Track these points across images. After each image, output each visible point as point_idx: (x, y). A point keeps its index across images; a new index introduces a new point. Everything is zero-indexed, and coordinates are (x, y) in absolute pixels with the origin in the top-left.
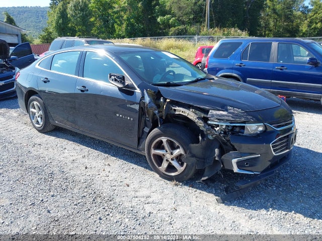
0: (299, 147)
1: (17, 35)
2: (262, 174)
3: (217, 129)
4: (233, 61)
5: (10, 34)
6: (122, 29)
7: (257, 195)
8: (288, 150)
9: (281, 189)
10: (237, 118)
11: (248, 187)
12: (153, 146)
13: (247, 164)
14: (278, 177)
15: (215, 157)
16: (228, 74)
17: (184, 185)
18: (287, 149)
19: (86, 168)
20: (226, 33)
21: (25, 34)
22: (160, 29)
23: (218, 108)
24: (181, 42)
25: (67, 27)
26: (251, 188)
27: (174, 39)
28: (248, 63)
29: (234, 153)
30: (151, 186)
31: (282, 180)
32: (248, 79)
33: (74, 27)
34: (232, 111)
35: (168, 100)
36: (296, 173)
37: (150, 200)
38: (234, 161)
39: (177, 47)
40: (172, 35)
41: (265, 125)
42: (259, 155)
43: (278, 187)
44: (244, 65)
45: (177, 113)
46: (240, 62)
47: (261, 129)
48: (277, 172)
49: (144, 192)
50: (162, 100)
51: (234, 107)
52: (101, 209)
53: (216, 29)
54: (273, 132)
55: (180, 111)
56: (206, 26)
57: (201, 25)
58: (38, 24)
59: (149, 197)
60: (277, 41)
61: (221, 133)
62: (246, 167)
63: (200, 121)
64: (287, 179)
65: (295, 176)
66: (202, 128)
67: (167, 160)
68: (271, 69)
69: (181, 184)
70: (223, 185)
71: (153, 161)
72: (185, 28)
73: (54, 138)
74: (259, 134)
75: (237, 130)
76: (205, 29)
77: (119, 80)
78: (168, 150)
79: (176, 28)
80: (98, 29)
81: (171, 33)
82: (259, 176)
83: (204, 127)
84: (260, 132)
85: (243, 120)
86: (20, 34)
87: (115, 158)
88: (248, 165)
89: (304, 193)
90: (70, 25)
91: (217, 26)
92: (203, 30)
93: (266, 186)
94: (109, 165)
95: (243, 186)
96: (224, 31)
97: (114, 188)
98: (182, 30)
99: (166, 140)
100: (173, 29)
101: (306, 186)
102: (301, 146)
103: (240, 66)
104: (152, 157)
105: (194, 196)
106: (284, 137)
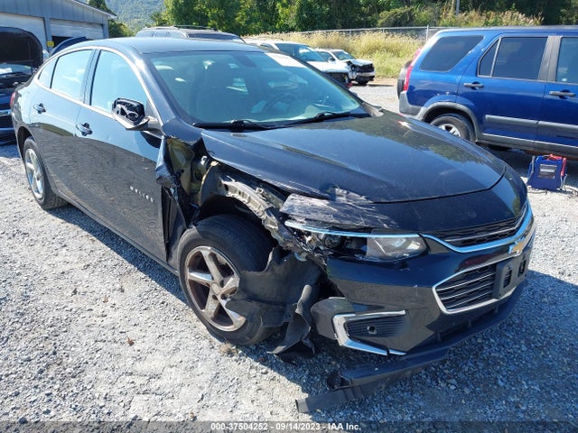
0: (560, 281)
1: (102, 25)
2: (410, 356)
3: (308, 239)
4: (458, 78)
5: (90, 24)
6: (289, 14)
7: (403, 401)
8: (494, 300)
9: (467, 391)
10: (348, 219)
11: (375, 383)
12: (187, 263)
13: (372, 329)
14: (476, 355)
15: (296, 307)
16: (448, 104)
17: (248, 355)
18: (490, 297)
19: (75, 292)
20: (491, 20)
21: (121, 25)
22: (363, 14)
23: (314, 190)
24: (397, 40)
25: (192, 10)
26: (384, 386)
27: (384, 34)
28: (491, 82)
29: (338, 302)
30: (177, 349)
31: (481, 365)
32: (487, 116)
33: (204, 10)
34: (343, 199)
35: (214, 164)
36: (524, 348)
37: (154, 384)
38: (339, 321)
39: (388, 49)
40: (382, 25)
41: (424, 238)
42: (403, 312)
43: (462, 384)
44: (482, 87)
45: (230, 194)
46: (475, 79)
47: (414, 246)
48: (479, 341)
49: (154, 363)
50: (203, 162)
51: (349, 190)
52: (42, 395)
53: (473, 13)
54: (447, 257)
55: (235, 192)
56: (452, 8)
57: (442, 5)
58: (153, 7)
59: (157, 376)
60: (558, 33)
61: (317, 250)
62: (367, 335)
63: (273, 219)
64: (496, 364)
65: (520, 358)
66: (275, 236)
67: (215, 297)
68: (540, 95)
69: (240, 352)
70: (334, 363)
71: (191, 294)
72: (410, 12)
73: (59, 221)
74: (409, 259)
75: (353, 246)
76: (450, 14)
77: (128, 112)
78: (214, 276)
79: (392, 11)
80: (247, 14)
81: (380, 21)
82: (404, 358)
83: (279, 232)
84: (410, 253)
85: (362, 223)
86: (106, 23)
87: (142, 275)
88: (375, 333)
89: (524, 408)
90: (197, 8)
91: (475, 7)
92: (446, 16)
93: (435, 378)
94: (123, 291)
95: (357, 382)
96: (488, 17)
97: (100, 345)
98: (404, 16)
99: (209, 253)
100: (385, 15)
101: (537, 388)
102: (565, 278)
103: (473, 88)
104: (188, 287)
105: (254, 387)
106: (481, 269)
